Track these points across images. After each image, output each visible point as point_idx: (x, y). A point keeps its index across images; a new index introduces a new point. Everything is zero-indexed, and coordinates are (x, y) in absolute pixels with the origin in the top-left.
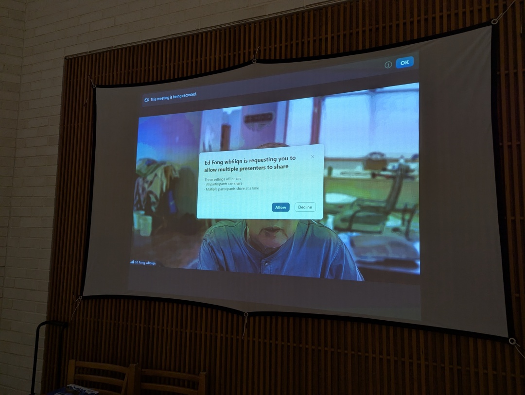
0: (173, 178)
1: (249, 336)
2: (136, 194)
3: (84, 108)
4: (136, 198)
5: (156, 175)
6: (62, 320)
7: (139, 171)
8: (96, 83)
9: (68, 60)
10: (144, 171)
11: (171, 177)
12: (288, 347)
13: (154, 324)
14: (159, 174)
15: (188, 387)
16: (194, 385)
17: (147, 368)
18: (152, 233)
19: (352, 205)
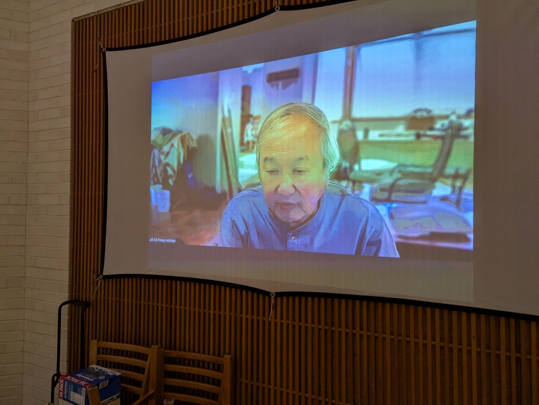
0: (190, 148)
1: (276, 318)
2: (152, 167)
3: (95, 74)
4: (152, 170)
5: (172, 145)
6: (84, 300)
7: (155, 142)
8: (106, 46)
9: (76, 23)
10: (159, 141)
11: (188, 147)
12: (319, 329)
13: (176, 305)
14: (176, 145)
15: (214, 369)
16: (219, 368)
17: (170, 349)
18: (171, 209)
19: (391, 172)
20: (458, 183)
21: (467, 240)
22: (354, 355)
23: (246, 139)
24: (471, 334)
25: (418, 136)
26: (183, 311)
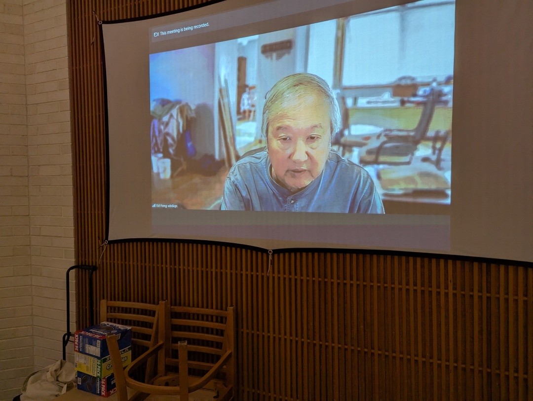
0: (189, 118)
1: (274, 273)
2: (153, 136)
3: (92, 47)
4: (152, 140)
5: (171, 116)
6: (91, 264)
7: (154, 112)
8: (102, 19)
10: (159, 112)
11: (187, 117)
12: (314, 281)
13: (180, 265)
14: (175, 116)
15: (217, 321)
16: (222, 320)
17: (176, 305)
18: (172, 176)
19: (379, 136)
20: (438, 145)
21: (446, 196)
22: (345, 303)
23: (242, 109)
24: (448, 279)
25: (403, 103)
26: (186, 271)
